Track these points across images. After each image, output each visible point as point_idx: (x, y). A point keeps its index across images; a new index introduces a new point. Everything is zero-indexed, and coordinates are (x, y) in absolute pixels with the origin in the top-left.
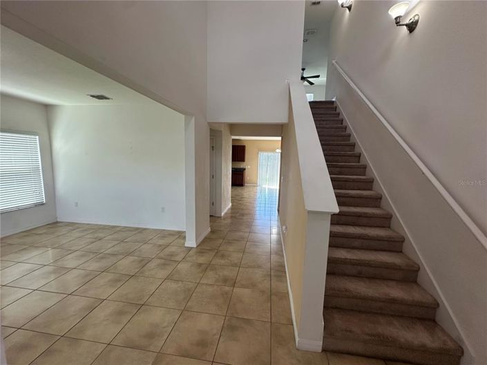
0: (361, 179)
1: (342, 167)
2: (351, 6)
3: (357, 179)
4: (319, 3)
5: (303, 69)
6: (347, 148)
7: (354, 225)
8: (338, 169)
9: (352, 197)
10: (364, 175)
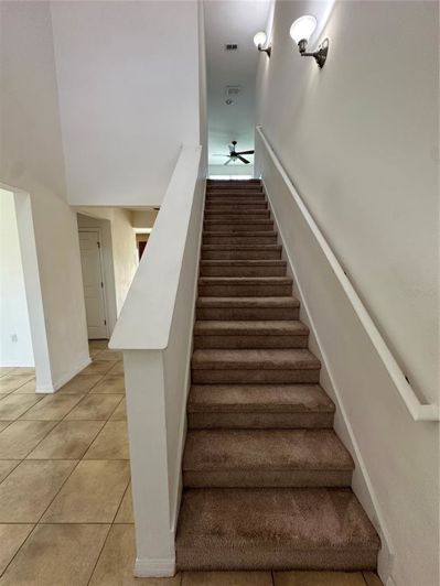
0: (276, 281)
1: (254, 265)
2: (270, 49)
3: (271, 281)
4: (235, 47)
5: (234, 143)
6: (268, 240)
7: (259, 348)
8: (250, 269)
9: (262, 307)
10: (284, 275)
